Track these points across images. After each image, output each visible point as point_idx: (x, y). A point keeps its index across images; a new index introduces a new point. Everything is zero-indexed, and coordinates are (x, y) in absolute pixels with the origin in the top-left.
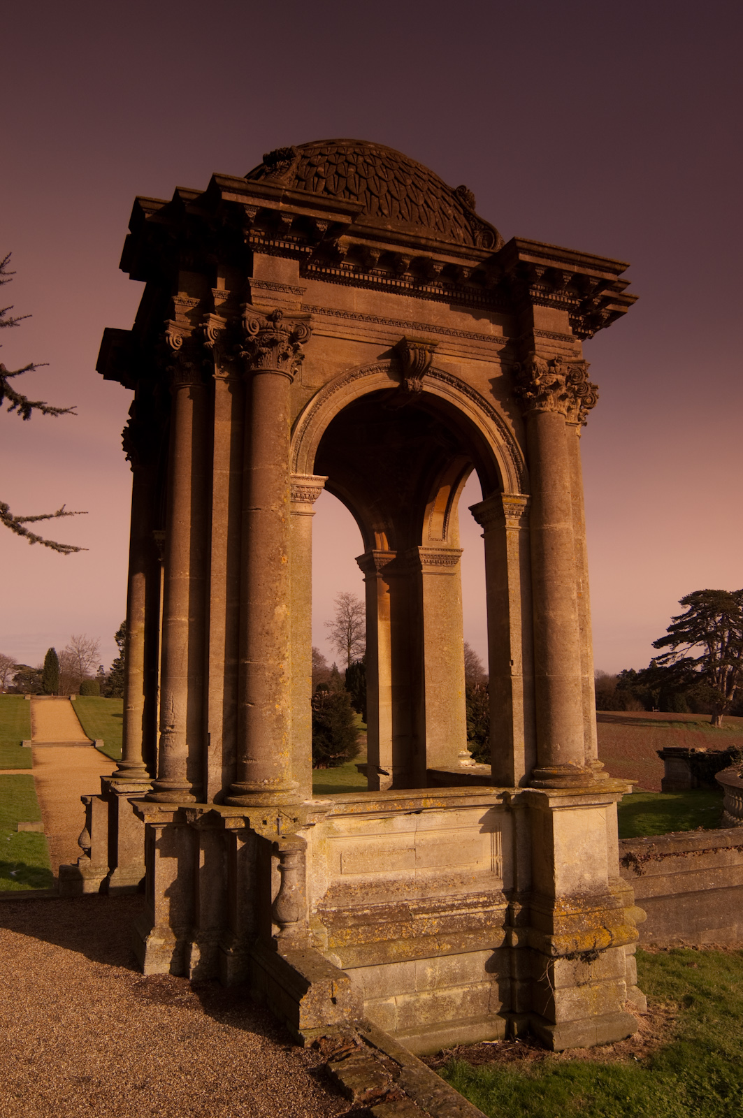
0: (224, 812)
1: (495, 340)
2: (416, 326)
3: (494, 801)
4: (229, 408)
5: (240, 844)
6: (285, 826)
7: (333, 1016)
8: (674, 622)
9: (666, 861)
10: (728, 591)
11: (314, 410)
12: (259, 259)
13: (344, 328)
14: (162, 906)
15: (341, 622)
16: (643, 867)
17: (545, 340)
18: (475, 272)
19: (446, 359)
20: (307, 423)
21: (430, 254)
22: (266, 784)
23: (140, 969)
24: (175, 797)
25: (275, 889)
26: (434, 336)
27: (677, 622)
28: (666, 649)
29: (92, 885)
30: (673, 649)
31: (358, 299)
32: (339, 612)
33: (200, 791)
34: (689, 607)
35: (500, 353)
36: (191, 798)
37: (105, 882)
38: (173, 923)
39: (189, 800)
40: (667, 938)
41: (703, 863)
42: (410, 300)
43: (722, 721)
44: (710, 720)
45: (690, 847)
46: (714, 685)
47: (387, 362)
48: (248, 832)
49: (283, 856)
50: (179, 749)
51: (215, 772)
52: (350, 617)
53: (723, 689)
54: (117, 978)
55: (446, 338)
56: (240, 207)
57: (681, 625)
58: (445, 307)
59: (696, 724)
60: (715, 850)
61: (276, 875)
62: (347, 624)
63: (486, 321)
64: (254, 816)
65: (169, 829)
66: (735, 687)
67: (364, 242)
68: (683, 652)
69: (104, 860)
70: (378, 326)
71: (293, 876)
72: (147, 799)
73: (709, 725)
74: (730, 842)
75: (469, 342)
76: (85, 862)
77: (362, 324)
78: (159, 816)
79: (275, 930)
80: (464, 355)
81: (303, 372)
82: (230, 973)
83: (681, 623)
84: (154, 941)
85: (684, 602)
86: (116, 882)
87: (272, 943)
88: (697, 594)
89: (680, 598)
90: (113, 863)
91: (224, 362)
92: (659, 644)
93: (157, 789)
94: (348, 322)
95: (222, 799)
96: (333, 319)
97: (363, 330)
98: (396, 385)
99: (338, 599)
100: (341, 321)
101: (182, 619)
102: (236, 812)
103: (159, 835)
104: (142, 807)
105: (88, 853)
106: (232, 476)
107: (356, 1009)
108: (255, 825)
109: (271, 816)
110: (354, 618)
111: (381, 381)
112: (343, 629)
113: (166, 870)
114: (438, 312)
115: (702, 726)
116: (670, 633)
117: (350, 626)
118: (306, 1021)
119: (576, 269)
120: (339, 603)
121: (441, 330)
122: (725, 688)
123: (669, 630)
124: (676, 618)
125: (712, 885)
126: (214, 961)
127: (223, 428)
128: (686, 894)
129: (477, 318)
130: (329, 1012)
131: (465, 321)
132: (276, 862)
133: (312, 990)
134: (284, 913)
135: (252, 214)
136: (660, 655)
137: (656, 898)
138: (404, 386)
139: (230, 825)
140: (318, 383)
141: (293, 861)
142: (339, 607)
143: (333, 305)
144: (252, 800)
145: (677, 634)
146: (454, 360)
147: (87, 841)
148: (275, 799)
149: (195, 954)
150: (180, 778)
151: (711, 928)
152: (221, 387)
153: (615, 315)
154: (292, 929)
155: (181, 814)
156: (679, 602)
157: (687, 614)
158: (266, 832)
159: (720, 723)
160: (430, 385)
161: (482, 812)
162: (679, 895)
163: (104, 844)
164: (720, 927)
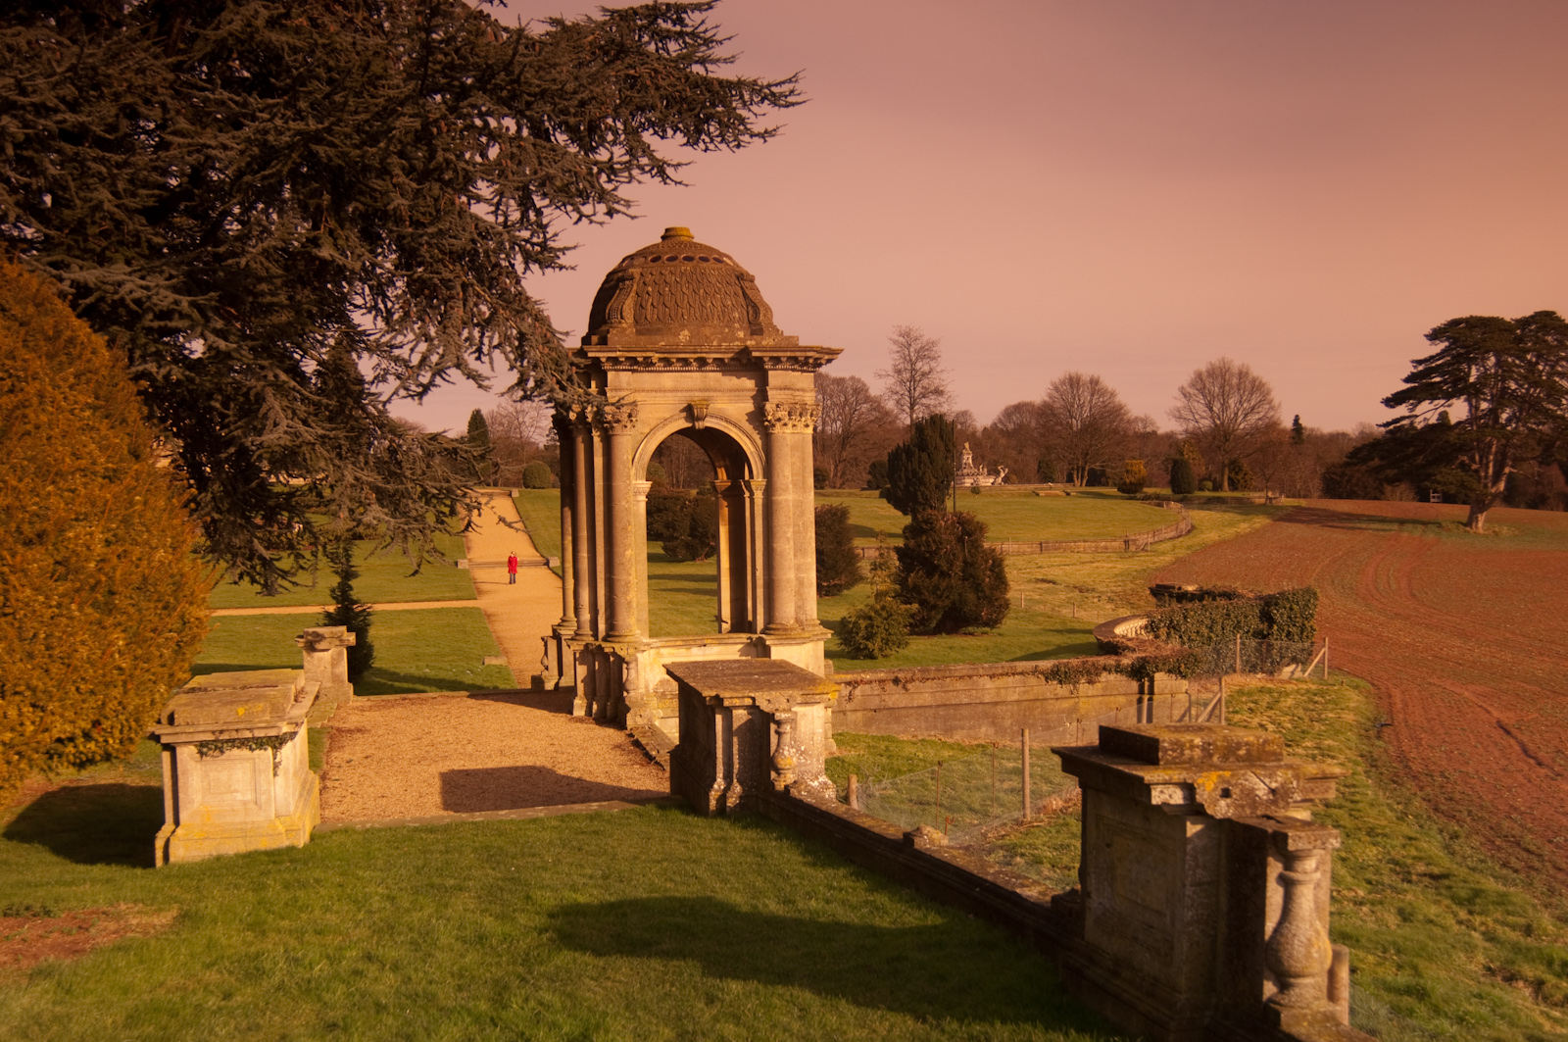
0: (604, 645)
1: (749, 390)
2: (700, 390)
3: (745, 641)
4: (601, 450)
5: (612, 659)
6: (631, 651)
7: (640, 722)
8: (1415, 367)
9: (929, 683)
10: (1508, 319)
11: (645, 446)
12: (610, 375)
13: (660, 398)
14: (581, 687)
15: (899, 372)
16: (909, 686)
17: (774, 392)
18: (732, 359)
19: (719, 406)
20: (641, 454)
21: (704, 355)
22: (623, 632)
23: (572, 714)
24: (584, 638)
25: (625, 677)
26: (712, 394)
27: (1421, 368)
28: (1402, 410)
29: (549, 686)
30: (1412, 410)
31: (668, 379)
32: (896, 356)
33: (595, 635)
34: (1442, 346)
35: (753, 397)
36: (592, 639)
37: (557, 684)
38: (586, 694)
39: (591, 640)
40: (926, 733)
41: (959, 685)
42: (698, 374)
43: (1485, 521)
44: (1465, 520)
45: (948, 674)
46: (1474, 467)
47: (684, 414)
48: (614, 654)
49: (627, 663)
50: (586, 616)
51: (602, 627)
52: (913, 364)
53: (1487, 473)
54: (562, 718)
55: (719, 394)
56: (598, 358)
57: (1427, 373)
58: (720, 374)
59: (1439, 525)
60: (970, 677)
61: (625, 671)
62: (908, 375)
63: (744, 379)
64: (617, 647)
65: (582, 653)
66: (1507, 470)
67: (666, 355)
68: (1428, 415)
69: (555, 672)
70: (679, 394)
71: (633, 672)
72: (572, 639)
73: (1461, 527)
74: (981, 672)
75: (733, 394)
76: (546, 673)
77: (670, 394)
78: (578, 646)
79: (625, 694)
80: (730, 401)
81: (638, 425)
82: (608, 713)
83: (1425, 370)
84: (577, 702)
85: (1434, 335)
86: (563, 683)
87: (623, 699)
88: (1455, 323)
89: (1428, 331)
90: (561, 674)
91: (596, 427)
92: (1393, 401)
93: (577, 634)
94: (662, 394)
95: (605, 639)
96: (654, 394)
97: (671, 398)
98: (690, 425)
99: (897, 338)
100: (658, 394)
101: (584, 554)
102: (609, 644)
103: (578, 655)
104: (570, 642)
105: (547, 668)
106: (604, 485)
107: (650, 720)
108: (618, 651)
109: (625, 646)
110: (919, 365)
111: (683, 424)
112: (902, 382)
113: (582, 670)
114: (714, 378)
115: (1449, 530)
116: (1409, 385)
117: (913, 377)
118: (630, 723)
119: (788, 354)
120: (895, 342)
121: (715, 390)
122: (1491, 471)
123: (1407, 380)
124: (1420, 362)
125: (966, 701)
126: (602, 710)
127: (598, 461)
128: (946, 705)
129: (739, 378)
130: (638, 719)
131: (731, 381)
132: (625, 666)
133: (632, 711)
134: (628, 686)
135: (603, 360)
136: (1390, 420)
137: (919, 707)
138: (694, 426)
139: (606, 650)
140: (647, 430)
141: (632, 666)
142: (895, 348)
143: (656, 387)
144: (617, 639)
145: (1422, 385)
146: (724, 406)
147: (546, 662)
148: (627, 639)
149: (595, 707)
150: (587, 630)
151: (962, 728)
152: (597, 440)
153: (829, 361)
154: (632, 693)
155: (587, 646)
156: (1426, 336)
157: (1438, 355)
158: (622, 653)
159: (1480, 524)
160: (709, 423)
161: (740, 647)
162: (939, 706)
163: (555, 664)
164: (970, 728)
